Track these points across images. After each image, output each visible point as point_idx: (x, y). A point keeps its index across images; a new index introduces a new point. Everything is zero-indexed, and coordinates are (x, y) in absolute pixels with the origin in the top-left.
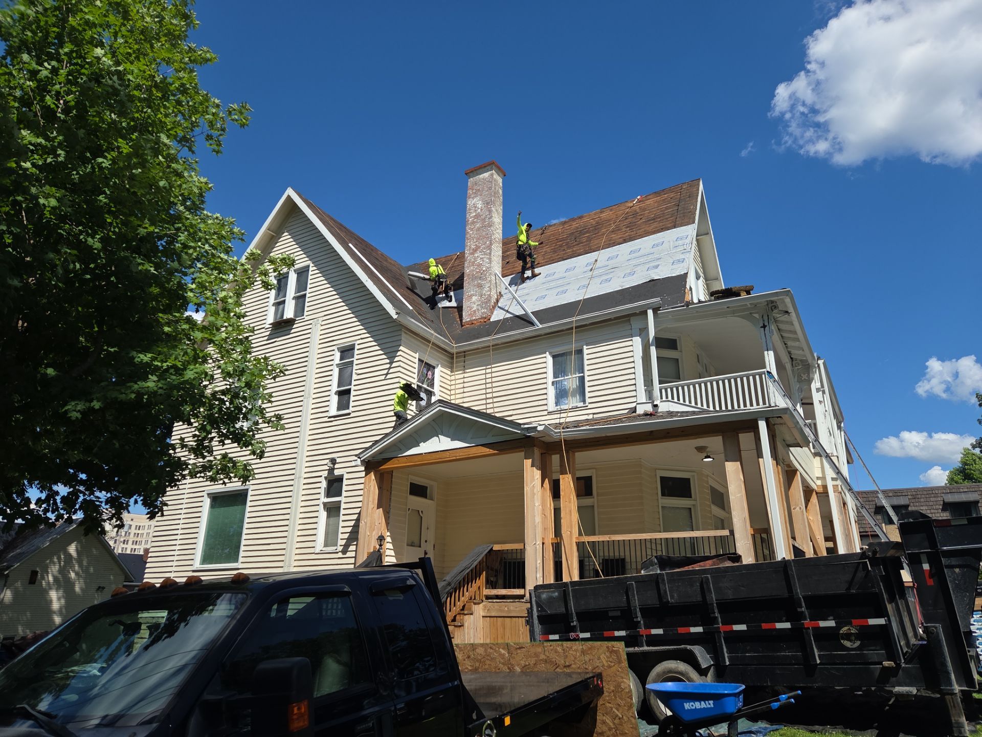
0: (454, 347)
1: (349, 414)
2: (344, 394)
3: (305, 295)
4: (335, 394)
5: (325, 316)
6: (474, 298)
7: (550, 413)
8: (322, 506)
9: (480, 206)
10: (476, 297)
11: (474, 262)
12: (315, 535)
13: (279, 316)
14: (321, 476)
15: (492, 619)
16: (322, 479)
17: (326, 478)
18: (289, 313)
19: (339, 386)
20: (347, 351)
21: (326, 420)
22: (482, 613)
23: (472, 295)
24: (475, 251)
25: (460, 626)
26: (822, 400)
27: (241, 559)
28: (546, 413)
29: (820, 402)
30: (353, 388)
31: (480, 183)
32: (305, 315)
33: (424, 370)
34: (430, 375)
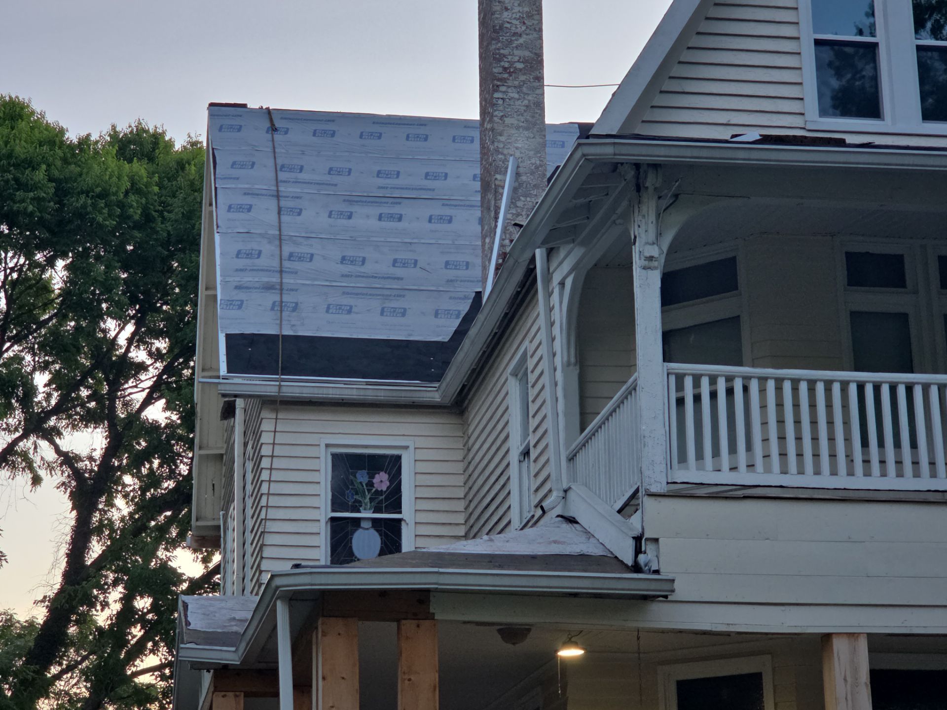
33: (362, 477)
34: (382, 481)
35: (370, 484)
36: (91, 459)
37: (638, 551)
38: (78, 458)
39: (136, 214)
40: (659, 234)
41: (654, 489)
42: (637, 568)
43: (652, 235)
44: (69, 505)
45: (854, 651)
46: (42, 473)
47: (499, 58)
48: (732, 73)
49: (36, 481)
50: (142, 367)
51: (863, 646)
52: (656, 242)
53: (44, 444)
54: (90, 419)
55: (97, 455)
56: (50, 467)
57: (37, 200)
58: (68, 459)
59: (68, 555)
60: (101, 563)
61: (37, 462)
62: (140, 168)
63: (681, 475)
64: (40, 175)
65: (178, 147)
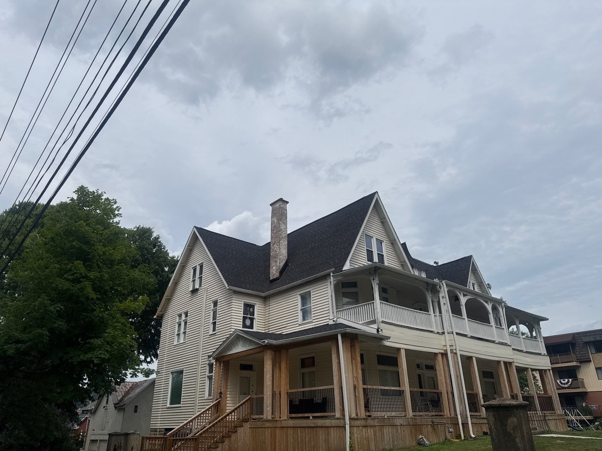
0: (263, 294)
1: (215, 334)
2: (214, 324)
3: (202, 276)
4: (212, 324)
5: (208, 286)
6: (274, 268)
7: (300, 325)
8: (207, 377)
9: (275, 221)
10: (275, 267)
11: (274, 250)
12: (205, 391)
13: (193, 288)
14: (206, 364)
15: (253, 429)
16: (206, 365)
17: (208, 364)
18: (197, 286)
19: (213, 320)
20: (215, 303)
21: (208, 336)
22: (249, 426)
23: (273, 266)
24: (274, 244)
25: (235, 432)
26: (445, 303)
27: (182, 403)
28: (298, 325)
29: (445, 304)
30: (217, 321)
31: (276, 210)
32: (202, 286)
33: (248, 308)
34: (252, 310)
37: (379, 331)
41: (381, 321)
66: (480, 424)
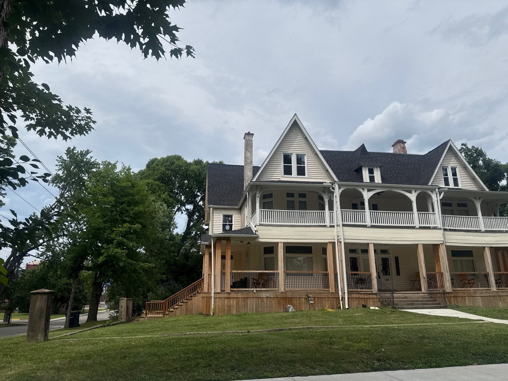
0: (237, 207)
22: (201, 296)
25: (191, 299)
33: (227, 218)
34: (230, 219)
35: (228, 219)
36: (191, 210)
37: (256, 232)
38: (189, 209)
39: (198, 174)
40: (259, 193)
41: (258, 225)
42: (255, 234)
43: (258, 194)
44: (187, 217)
45: (281, 244)
46: (183, 212)
47: (247, 161)
48: (273, 170)
49: (182, 213)
50: (199, 196)
51: (282, 244)
52: (259, 194)
53: (183, 207)
54: (190, 203)
55: (192, 209)
56: (184, 211)
57: (183, 172)
58: (187, 210)
59: (187, 225)
60: (192, 226)
61: (182, 210)
62: (198, 167)
63: (261, 223)
64: (183, 168)
65: (204, 163)
66: (364, 298)
